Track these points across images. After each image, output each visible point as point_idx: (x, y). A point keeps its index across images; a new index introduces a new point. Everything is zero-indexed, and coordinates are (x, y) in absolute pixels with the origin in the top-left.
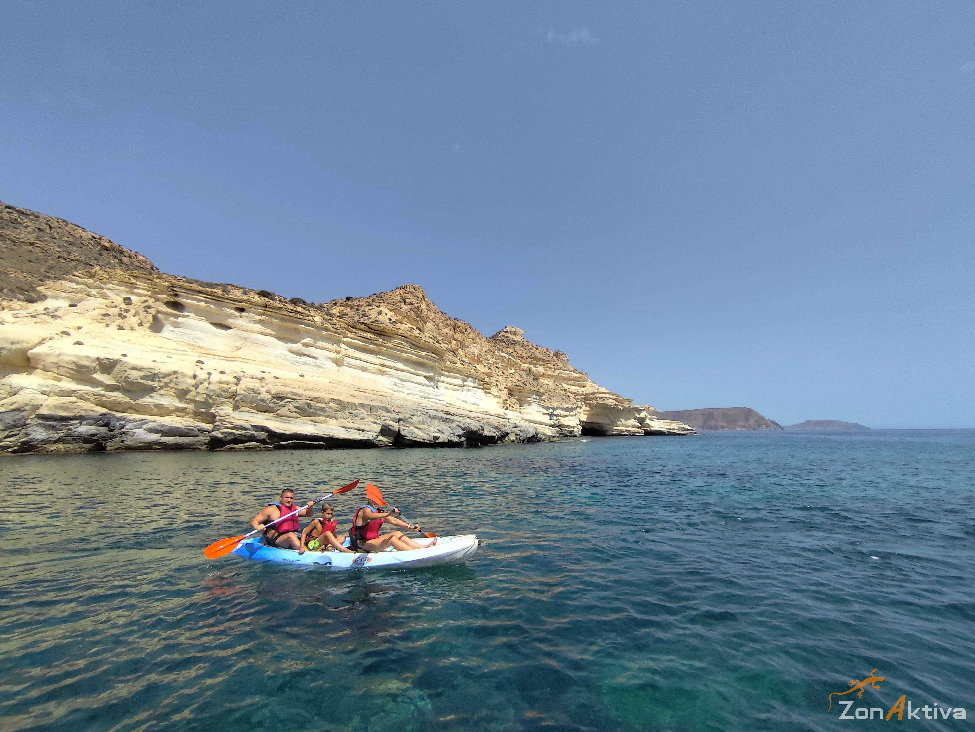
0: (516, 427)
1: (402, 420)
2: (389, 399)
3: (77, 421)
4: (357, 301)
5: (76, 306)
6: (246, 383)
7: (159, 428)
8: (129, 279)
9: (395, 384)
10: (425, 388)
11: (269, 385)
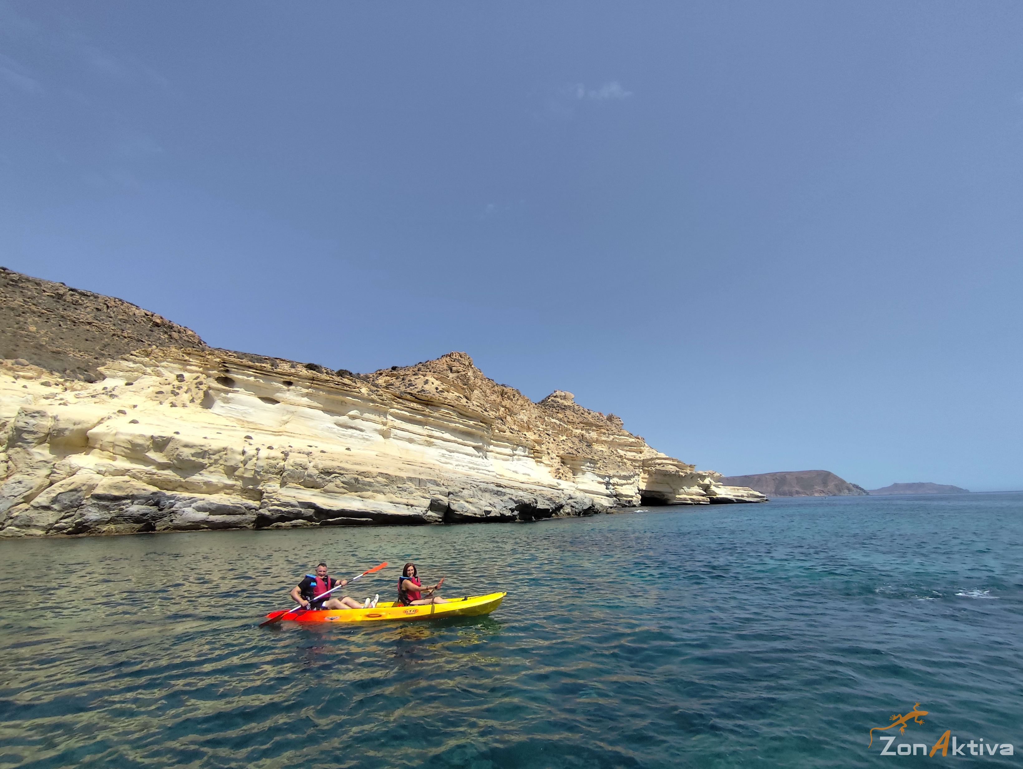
0: (571, 498)
1: (452, 494)
2: (437, 472)
3: (129, 501)
4: (403, 371)
5: (132, 384)
6: (294, 458)
7: (207, 506)
8: (183, 356)
9: (443, 455)
10: (473, 458)
11: (317, 459)
